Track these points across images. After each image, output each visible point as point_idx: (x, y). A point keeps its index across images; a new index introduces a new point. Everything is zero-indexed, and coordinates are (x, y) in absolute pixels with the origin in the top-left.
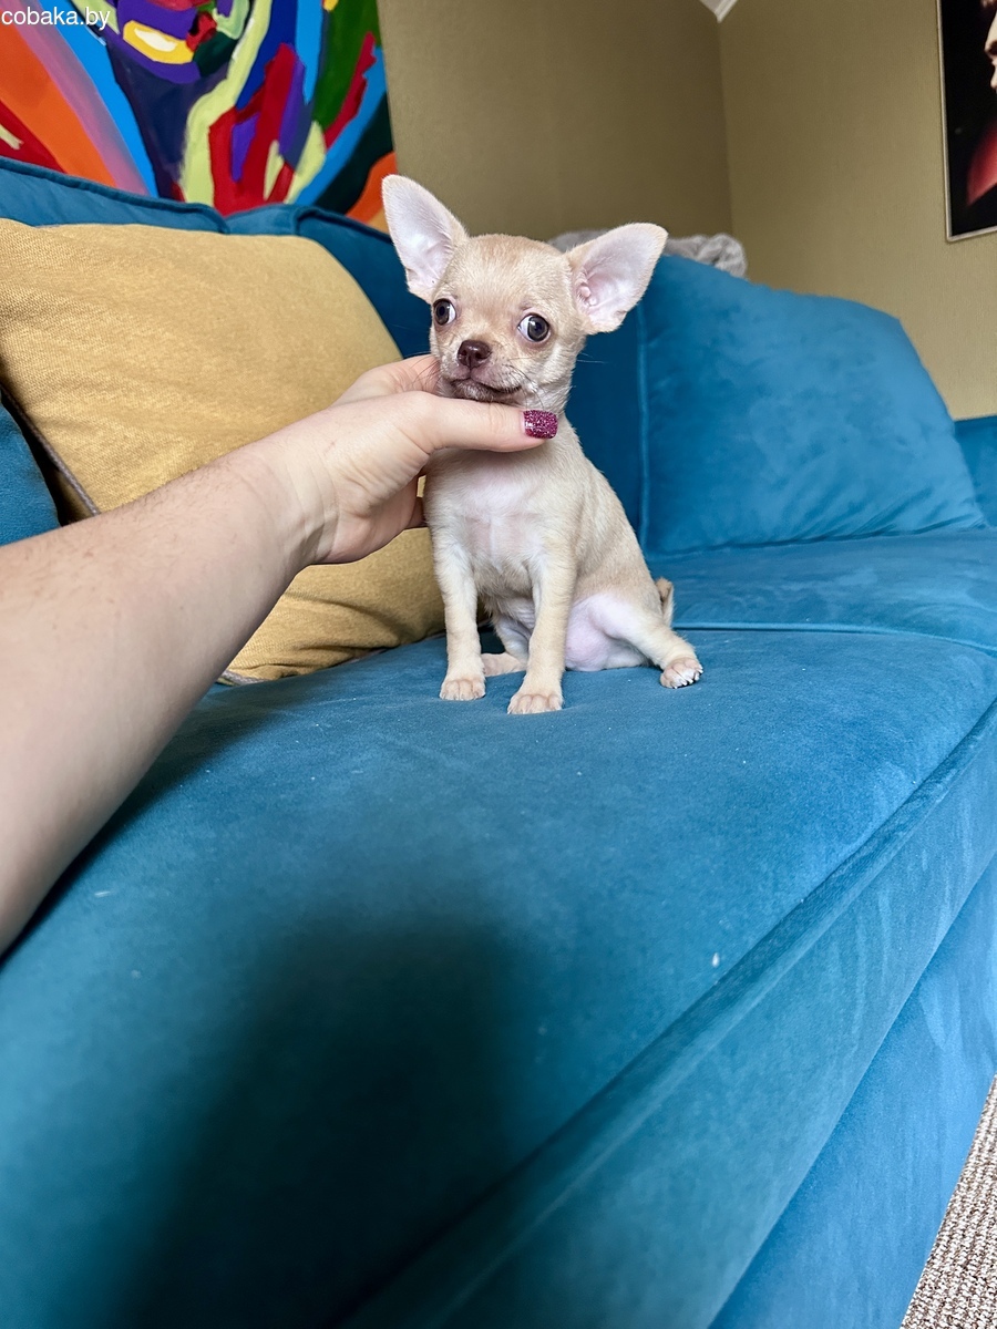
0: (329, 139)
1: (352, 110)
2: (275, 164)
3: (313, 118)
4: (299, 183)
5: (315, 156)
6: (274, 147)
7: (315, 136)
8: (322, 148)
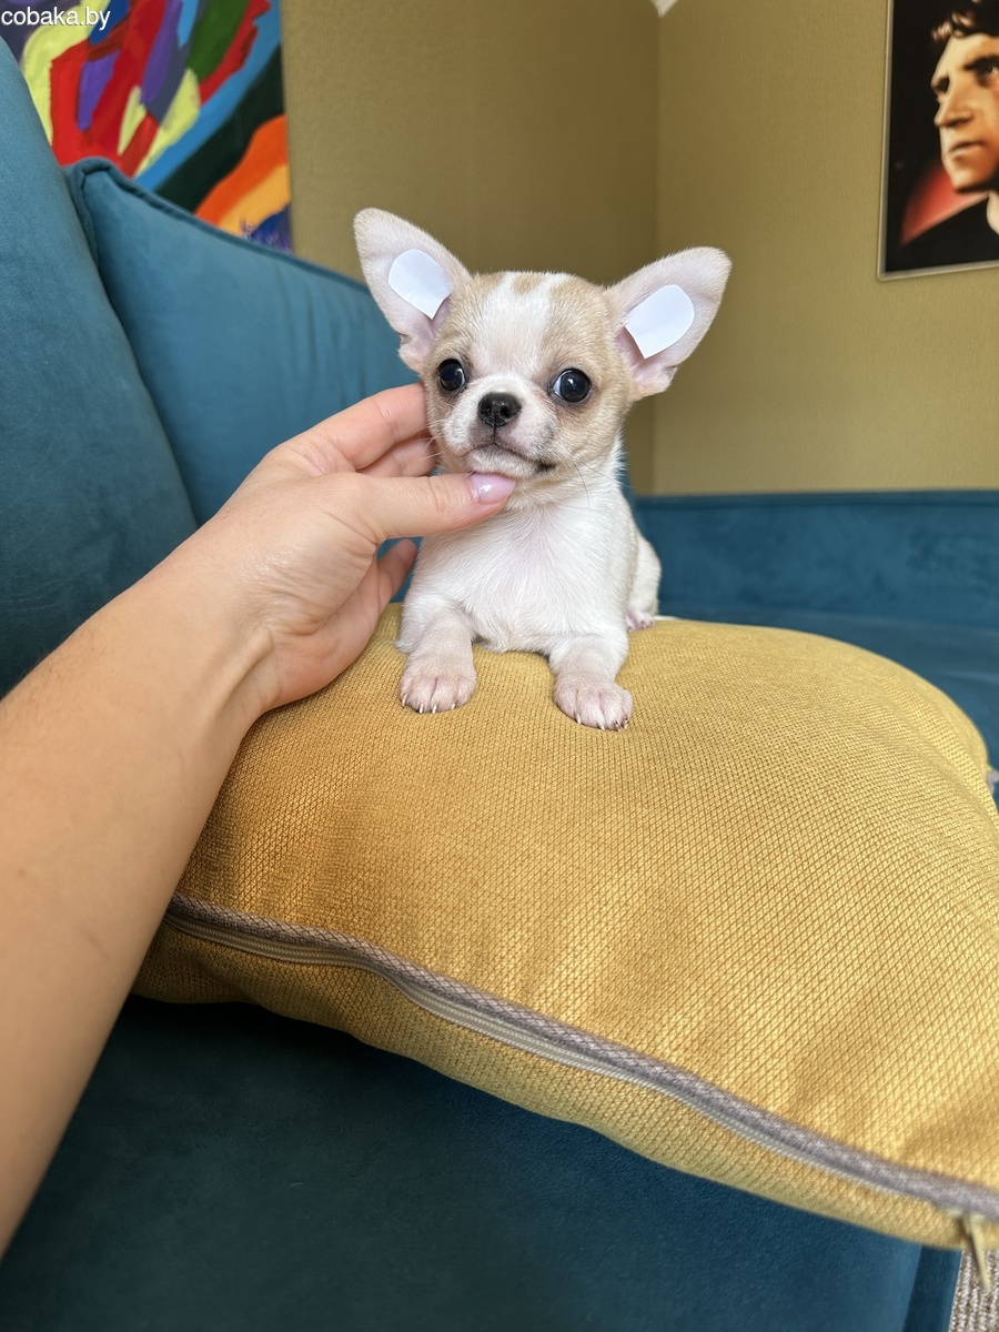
0: (206, 92)
1: (239, 62)
2: (134, 115)
3: (188, 66)
4: (163, 140)
5: (186, 111)
6: (135, 94)
7: (188, 87)
8: (197, 101)
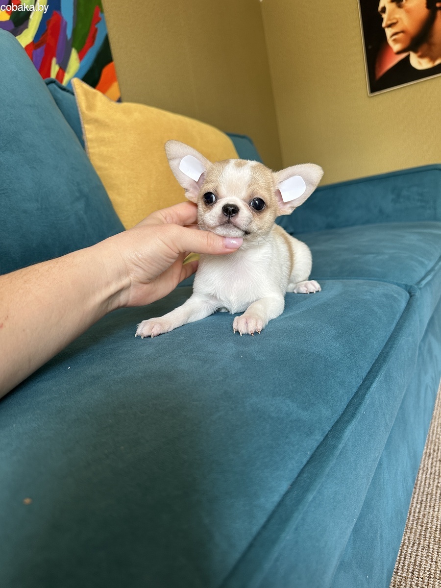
0: (81, 56)
1: (92, 42)
2: (55, 69)
3: (72, 46)
4: (68, 77)
5: (75, 65)
6: (54, 61)
7: (74, 55)
8: (78, 60)
